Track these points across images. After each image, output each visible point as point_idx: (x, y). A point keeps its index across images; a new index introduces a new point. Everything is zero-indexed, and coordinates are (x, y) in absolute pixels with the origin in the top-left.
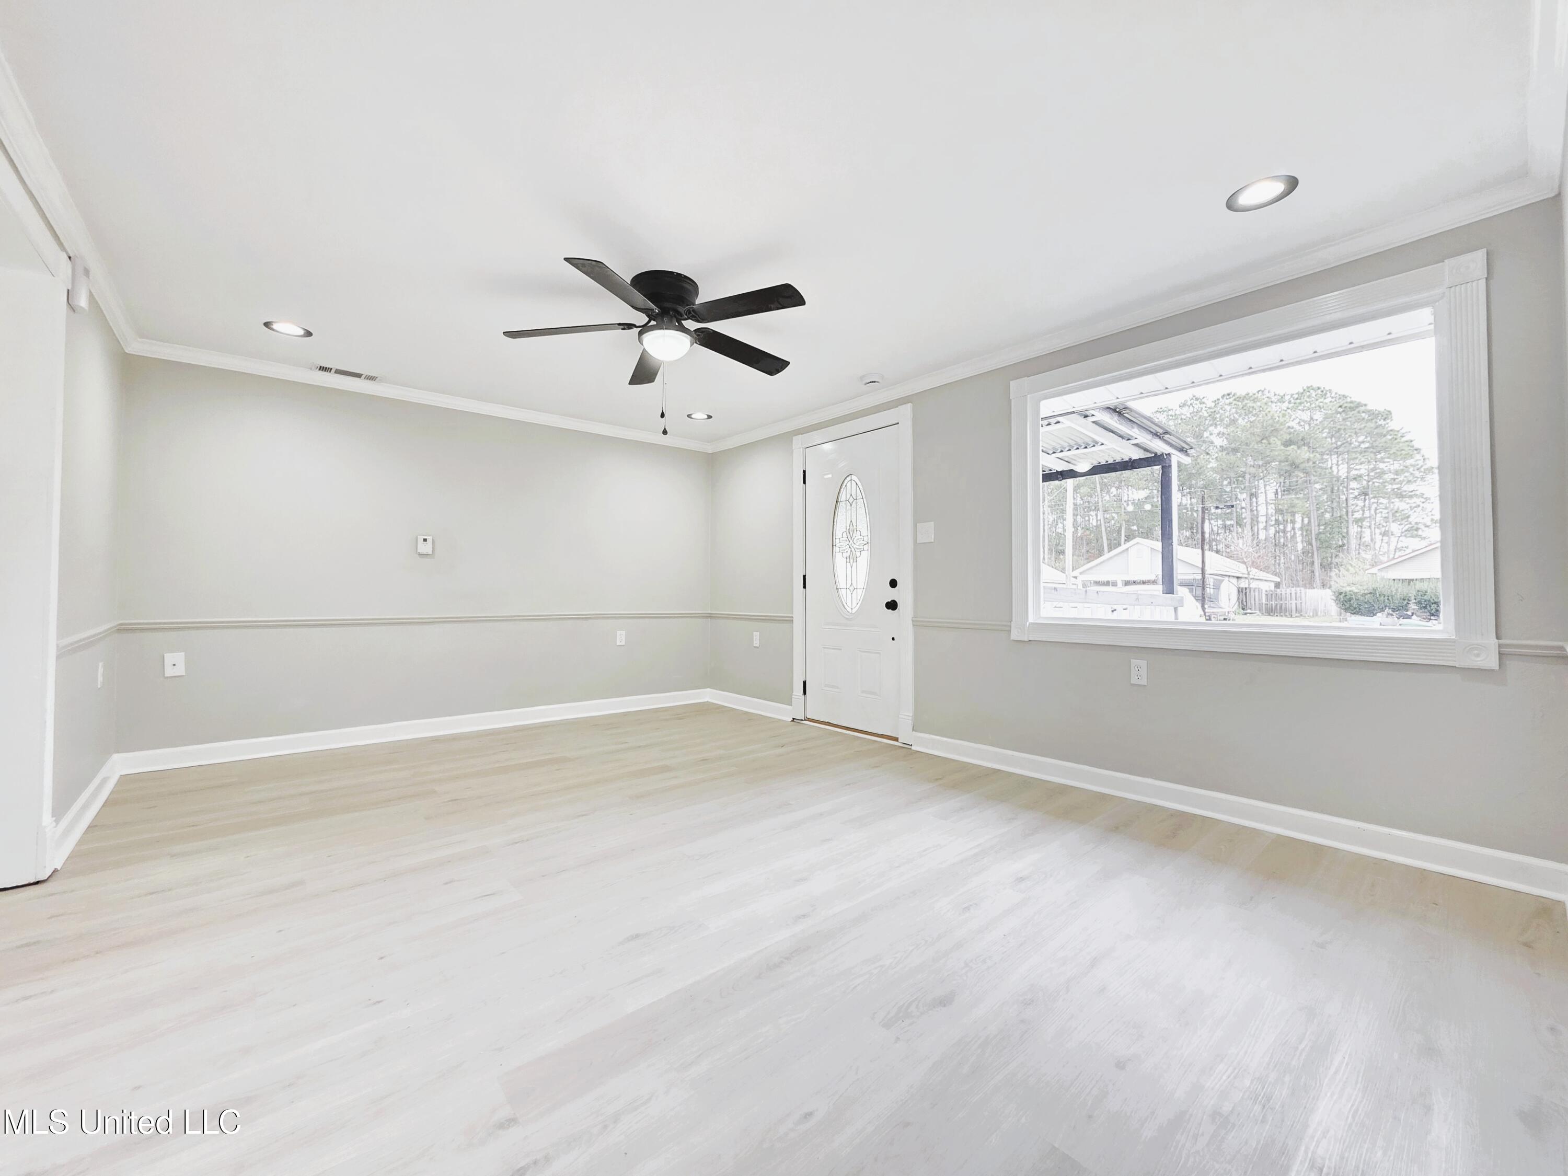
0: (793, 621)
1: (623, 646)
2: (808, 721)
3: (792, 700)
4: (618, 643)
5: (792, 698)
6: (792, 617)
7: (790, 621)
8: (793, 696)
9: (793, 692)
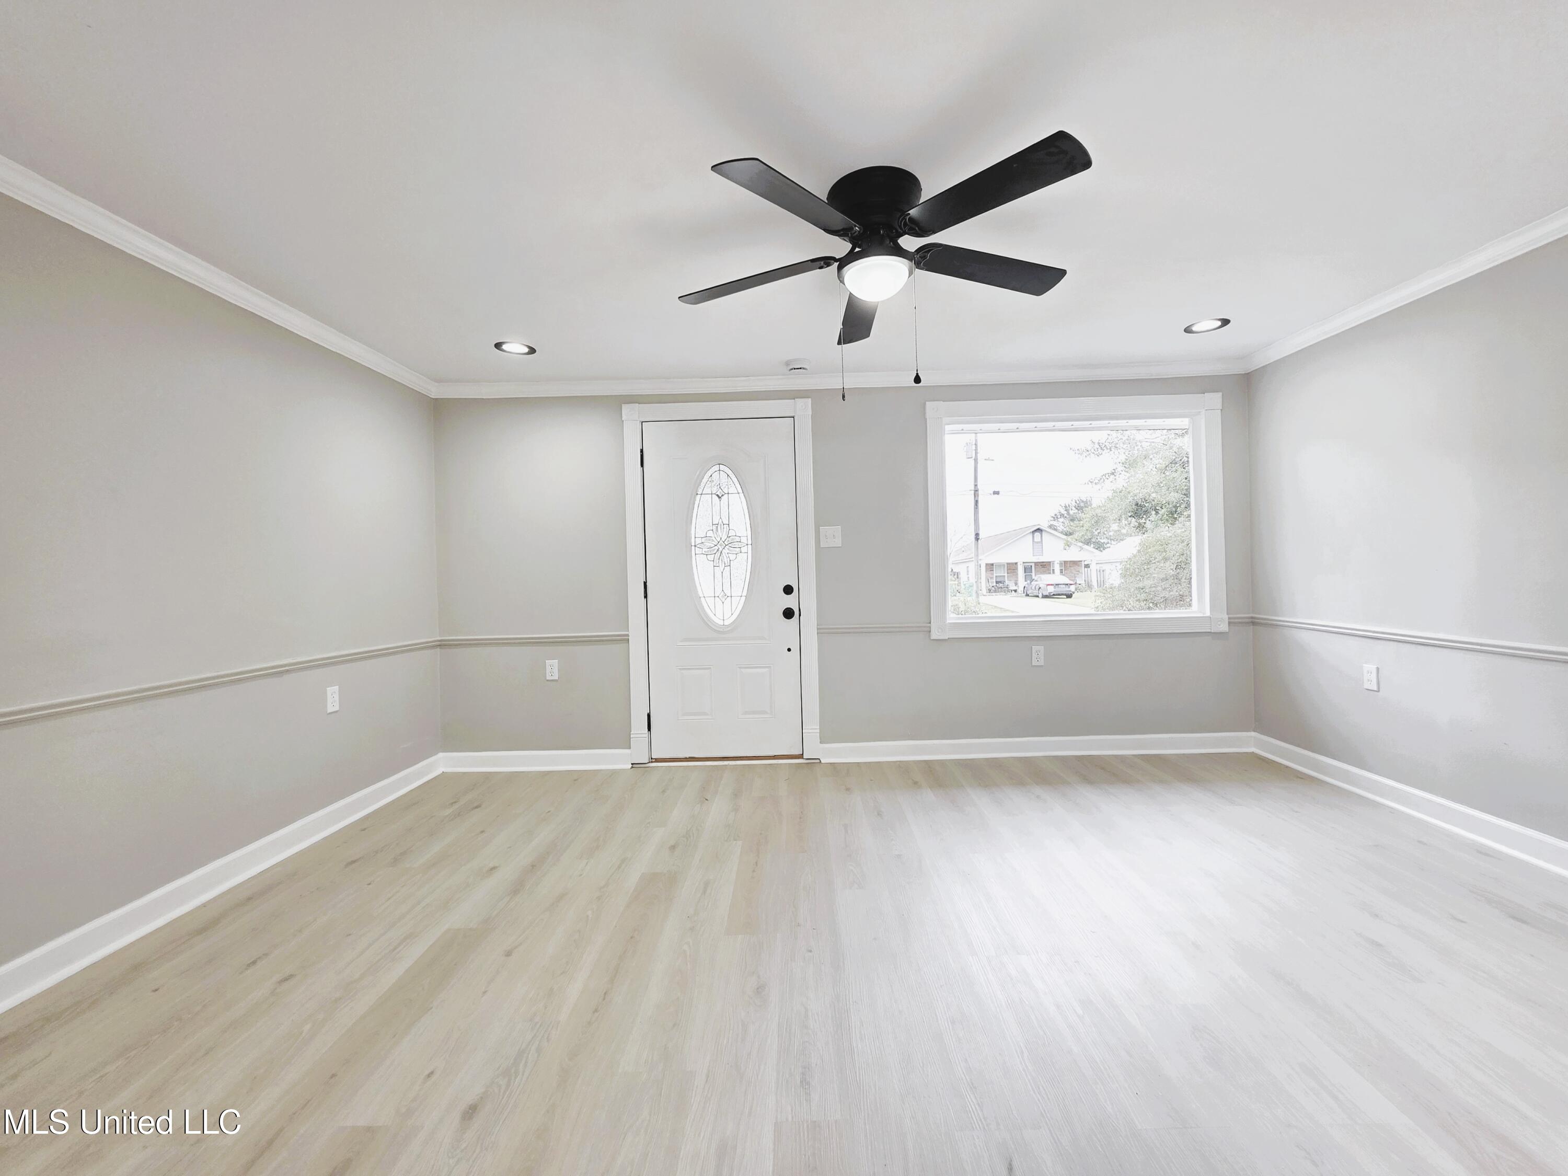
0: (628, 640)
1: (336, 712)
2: (655, 762)
3: (630, 740)
4: (330, 710)
5: (630, 738)
6: (628, 635)
7: (625, 640)
8: (632, 736)
9: (631, 732)
